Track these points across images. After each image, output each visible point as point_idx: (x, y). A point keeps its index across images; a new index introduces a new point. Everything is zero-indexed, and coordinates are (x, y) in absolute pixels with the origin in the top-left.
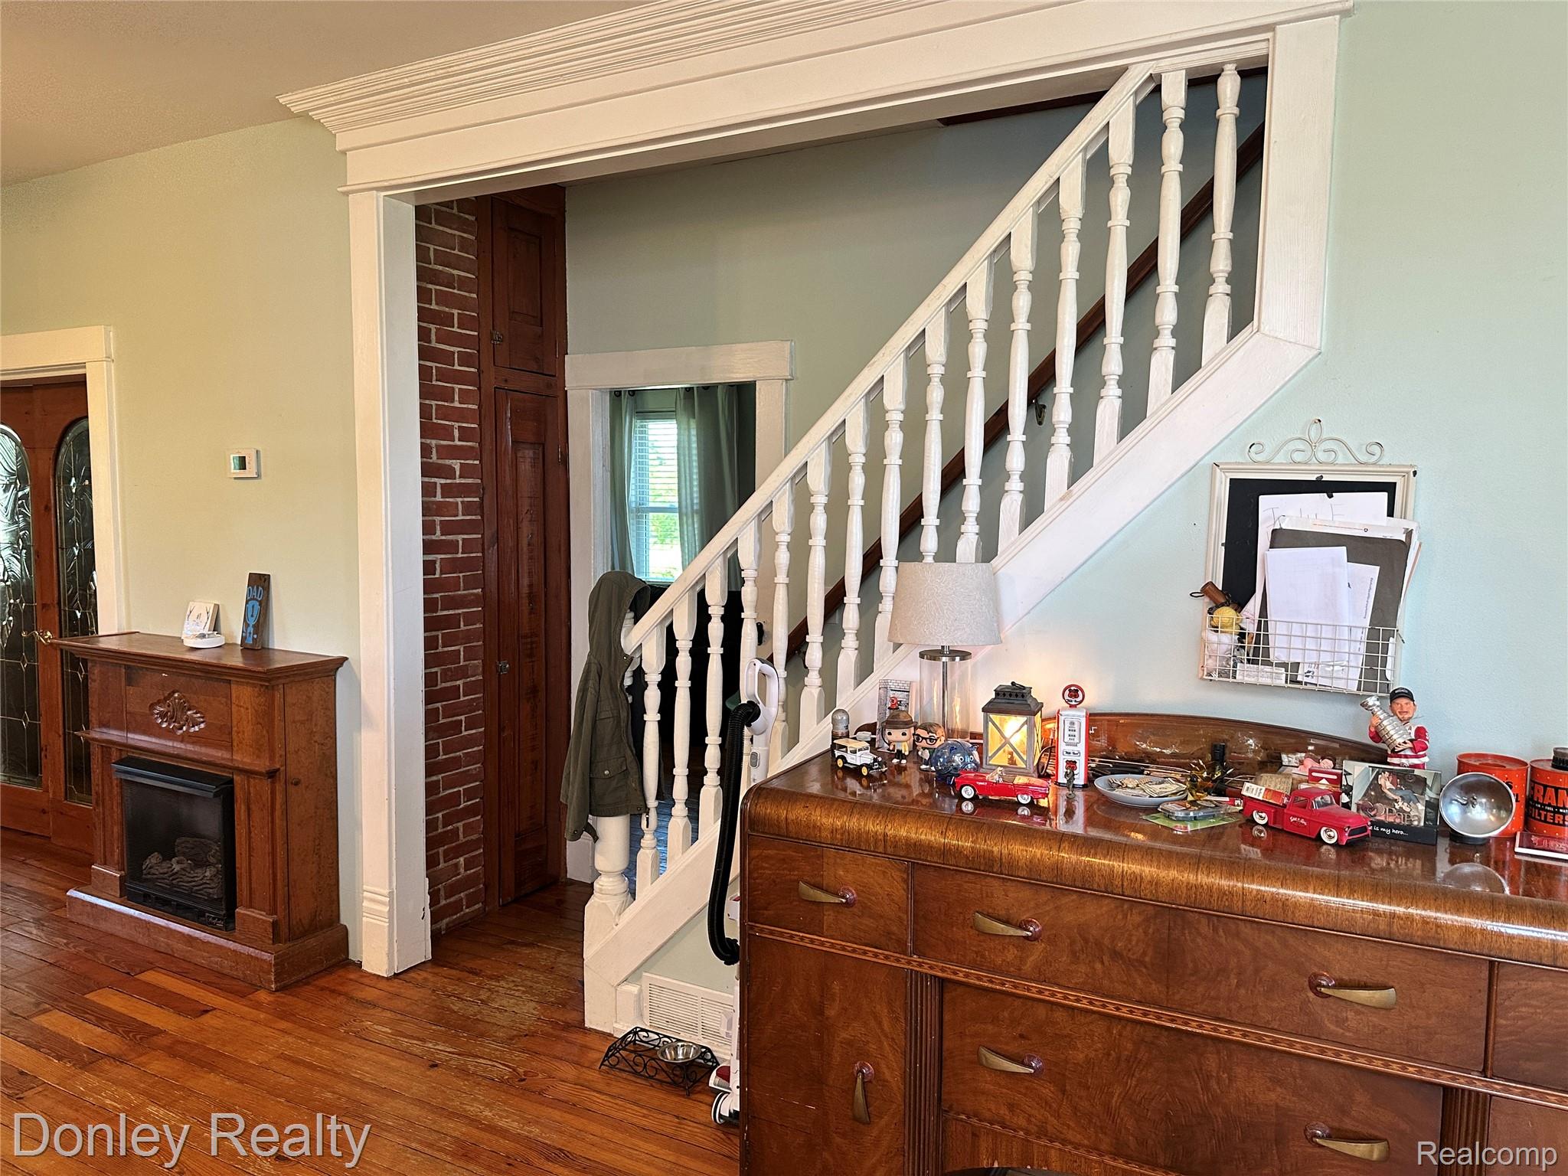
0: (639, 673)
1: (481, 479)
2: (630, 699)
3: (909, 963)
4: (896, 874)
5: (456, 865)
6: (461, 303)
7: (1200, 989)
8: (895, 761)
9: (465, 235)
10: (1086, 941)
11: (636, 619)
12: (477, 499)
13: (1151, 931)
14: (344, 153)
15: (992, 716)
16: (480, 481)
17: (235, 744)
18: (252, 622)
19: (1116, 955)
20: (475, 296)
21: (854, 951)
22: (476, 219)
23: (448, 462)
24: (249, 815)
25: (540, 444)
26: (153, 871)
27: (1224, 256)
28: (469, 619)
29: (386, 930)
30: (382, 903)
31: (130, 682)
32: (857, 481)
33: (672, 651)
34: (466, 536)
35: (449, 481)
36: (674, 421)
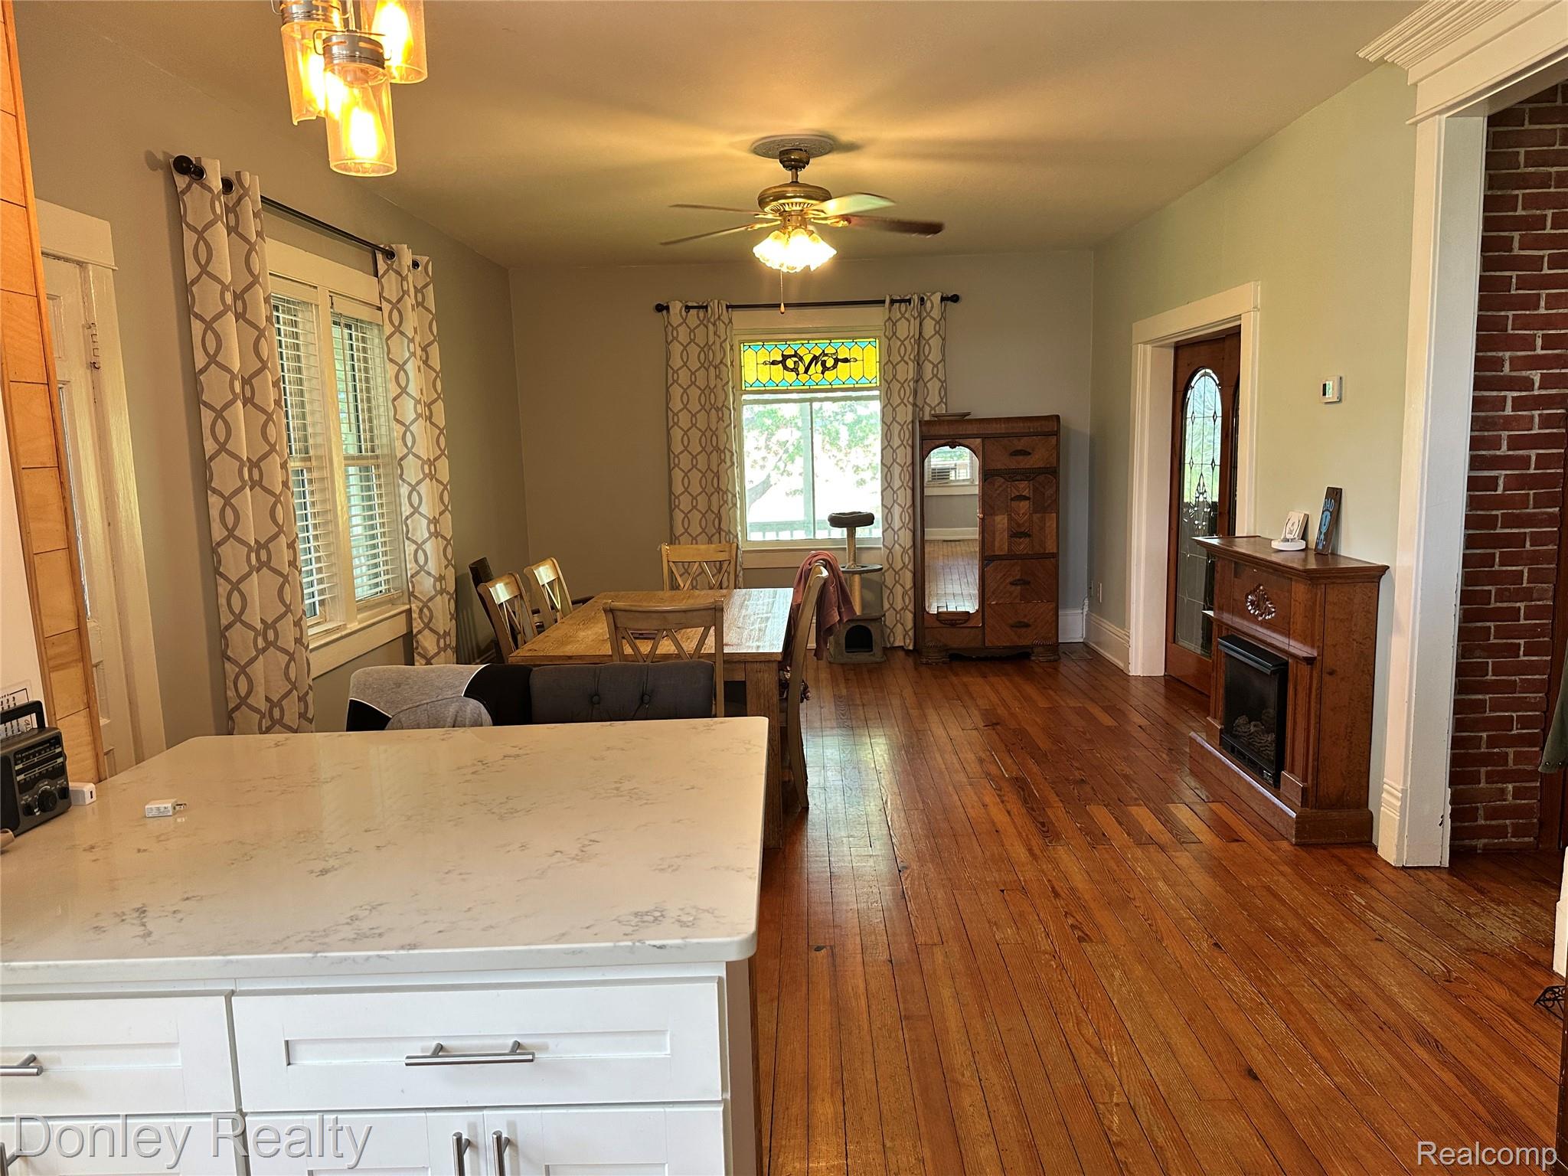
5: (1502, 790)
14: (1414, 85)
18: (1324, 530)
23: (1525, 373)
24: (1296, 695)
26: (1239, 729)
29: (1397, 823)
30: (1396, 797)
31: (1236, 575)
34: (1541, 451)
35: (1523, 394)
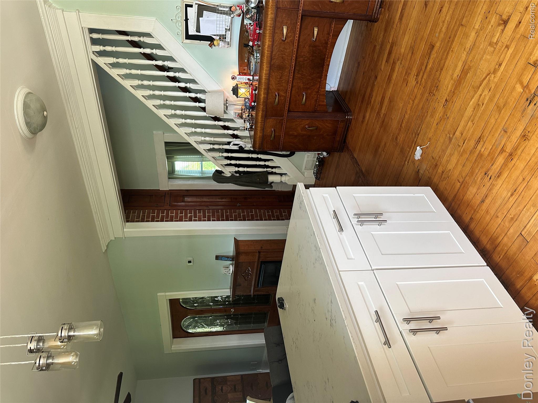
0: (236, 172)
1: (192, 209)
2: (242, 174)
3: (285, 118)
4: (268, 120)
5: (284, 215)
6: (149, 214)
7: (286, 62)
8: (250, 117)
9: (131, 212)
10: (278, 84)
11: (223, 173)
12: (197, 210)
13: (275, 71)
14: (115, 238)
15: (239, 96)
16: (193, 210)
17: (253, 261)
18: (226, 259)
19: (280, 78)
20: (147, 210)
21: (283, 129)
22: (127, 210)
23: (188, 217)
25: (184, 196)
27: (134, 38)
28: (226, 212)
31: (240, 286)
32: (188, 121)
33: (230, 165)
34: (206, 213)
35: (193, 217)
36: (175, 162)
